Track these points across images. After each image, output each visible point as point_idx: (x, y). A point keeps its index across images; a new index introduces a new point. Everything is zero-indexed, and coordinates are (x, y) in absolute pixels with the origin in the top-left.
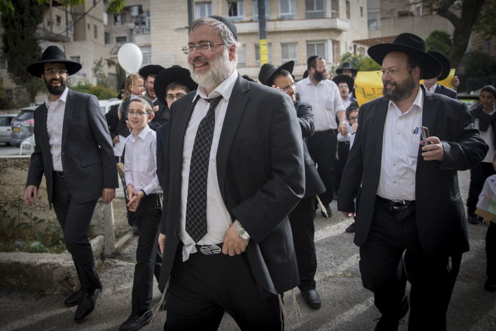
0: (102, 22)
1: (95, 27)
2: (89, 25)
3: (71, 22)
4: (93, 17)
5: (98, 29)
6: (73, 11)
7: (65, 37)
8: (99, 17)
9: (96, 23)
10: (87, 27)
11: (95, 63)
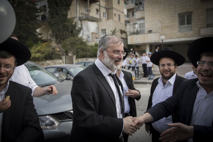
0: (123, 13)
1: (119, 15)
2: (115, 14)
3: (105, 13)
4: (117, 10)
5: (121, 17)
6: (107, 7)
7: (98, 19)
8: (121, 10)
9: (120, 13)
10: (114, 15)
11: (111, 31)
